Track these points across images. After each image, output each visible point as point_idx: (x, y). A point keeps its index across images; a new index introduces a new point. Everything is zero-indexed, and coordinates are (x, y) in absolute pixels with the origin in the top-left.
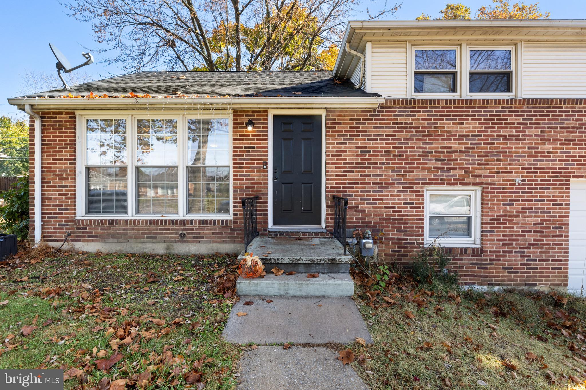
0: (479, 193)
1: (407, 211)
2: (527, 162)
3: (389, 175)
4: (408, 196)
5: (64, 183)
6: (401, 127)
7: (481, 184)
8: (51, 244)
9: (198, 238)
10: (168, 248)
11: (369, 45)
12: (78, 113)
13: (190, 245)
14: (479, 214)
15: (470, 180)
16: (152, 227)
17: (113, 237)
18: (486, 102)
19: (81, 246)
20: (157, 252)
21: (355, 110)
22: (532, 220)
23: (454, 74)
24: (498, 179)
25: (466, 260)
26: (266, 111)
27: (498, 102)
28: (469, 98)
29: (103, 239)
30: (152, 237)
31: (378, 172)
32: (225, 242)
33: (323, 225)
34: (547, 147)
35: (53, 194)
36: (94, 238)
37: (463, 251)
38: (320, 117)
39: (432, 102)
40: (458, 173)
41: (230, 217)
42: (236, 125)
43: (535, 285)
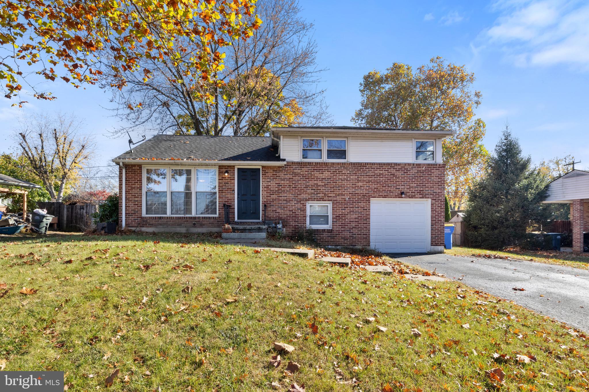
0: (331, 204)
1: (299, 212)
2: (351, 190)
3: (290, 196)
4: (299, 206)
5: (136, 199)
6: (296, 174)
7: (331, 200)
8: (130, 228)
9: (202, 225)
10: (187, 230)
11: (282, 137)
12: (143, 166)
13: (198, 229)
14: (331, 214)
15: (326, 198)
16: (180, 220)
17: (161, 225)
18: (333, 164)
19: (144, 229)
20: (182, 232)
21: (275, 167)
22: (354, 216)
23: (321, 150)
24: (339, 198)
25: (325, 235)
26: (234, 166)
27: (338, 164)
28: (327, 161)
29: (155, 226)
30: (180, 225)
31: (285, 195)
32: (215, 227)
33: (261, 219)
34: (360, 184)
35: (131, 204)
36: (151, 225)
37: (324, 231)
38: (259, 169)
39: (309, 163)
40: (321, 195)
41: (217, 215)
42: (220, 173)
43: (356, 245)
